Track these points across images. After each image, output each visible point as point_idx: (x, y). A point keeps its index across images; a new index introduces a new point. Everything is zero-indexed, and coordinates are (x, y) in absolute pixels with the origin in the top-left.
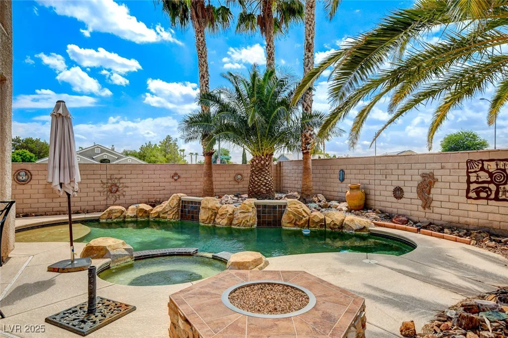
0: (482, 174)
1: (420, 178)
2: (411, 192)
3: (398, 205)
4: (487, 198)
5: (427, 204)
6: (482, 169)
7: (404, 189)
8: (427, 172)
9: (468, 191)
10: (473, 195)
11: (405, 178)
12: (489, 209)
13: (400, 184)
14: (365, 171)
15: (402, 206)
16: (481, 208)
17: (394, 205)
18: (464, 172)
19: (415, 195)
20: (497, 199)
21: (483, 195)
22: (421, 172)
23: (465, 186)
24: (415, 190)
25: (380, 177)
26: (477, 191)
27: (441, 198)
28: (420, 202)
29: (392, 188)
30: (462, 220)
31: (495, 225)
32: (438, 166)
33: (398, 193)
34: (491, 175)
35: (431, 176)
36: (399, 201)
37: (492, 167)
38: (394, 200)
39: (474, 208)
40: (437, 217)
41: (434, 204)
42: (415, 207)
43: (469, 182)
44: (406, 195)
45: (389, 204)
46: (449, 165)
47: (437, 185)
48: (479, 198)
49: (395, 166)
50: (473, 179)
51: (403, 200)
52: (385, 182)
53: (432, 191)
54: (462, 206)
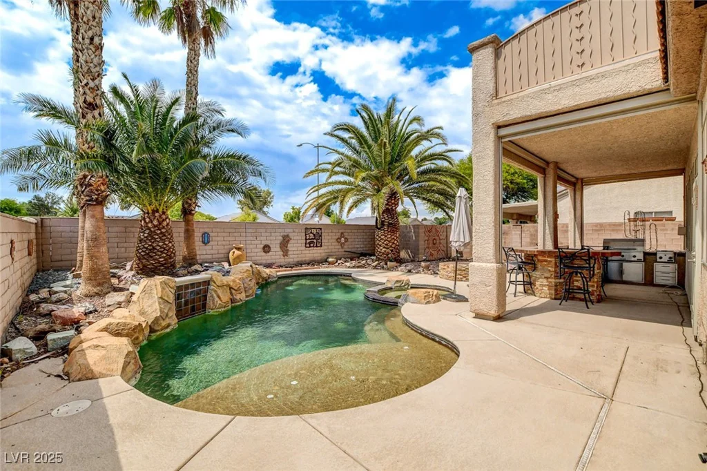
0: (311, 235)
1: (281, 238)
2: (275, 248)
3: (267, 258)
4: (313, 246)
5: (286, 253)
6: (311, 233)
7: (271, 246)
8: (286, 234)
9: (306, 243)
10: (308, 245)
11: (272, 238)
12: (314, 251)
13: (268, 243)
14: (235, 234)
15: (269, 258)
16: (311, 252)
17: (263, 258)
18: (304, 234)
19: (279, 249)
20: (316, 246)
21: (312, 245)
22: (282, 234)
23: (304, 241)
24: (278, 246)
25: (251, 238)
26: (310, 243)
27: (294, 249)
28: (282, 253)
29: (262, 246)
30: (304, 259)
31: (316, 259)
32: (291, 230)
33: (266, 249)
34: (314, 235)
35: (288, 236)
36: (268, 254)
37: (314, 231)
38: (264, 254)
39: (307, 252)
40: (292, 260)
41: (290, 253)
42: (278, 257)
43: (306, 239)
44: (272, 250)
45: (260, 258)
46: (297, 230)
47: (291, 242)
48: (310, 247)
49: (264, 230)
50: (308, 238)
51: (270, 253)
52: (256, 242)
53: (289, 245)
54: (304, 252)
